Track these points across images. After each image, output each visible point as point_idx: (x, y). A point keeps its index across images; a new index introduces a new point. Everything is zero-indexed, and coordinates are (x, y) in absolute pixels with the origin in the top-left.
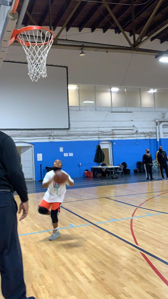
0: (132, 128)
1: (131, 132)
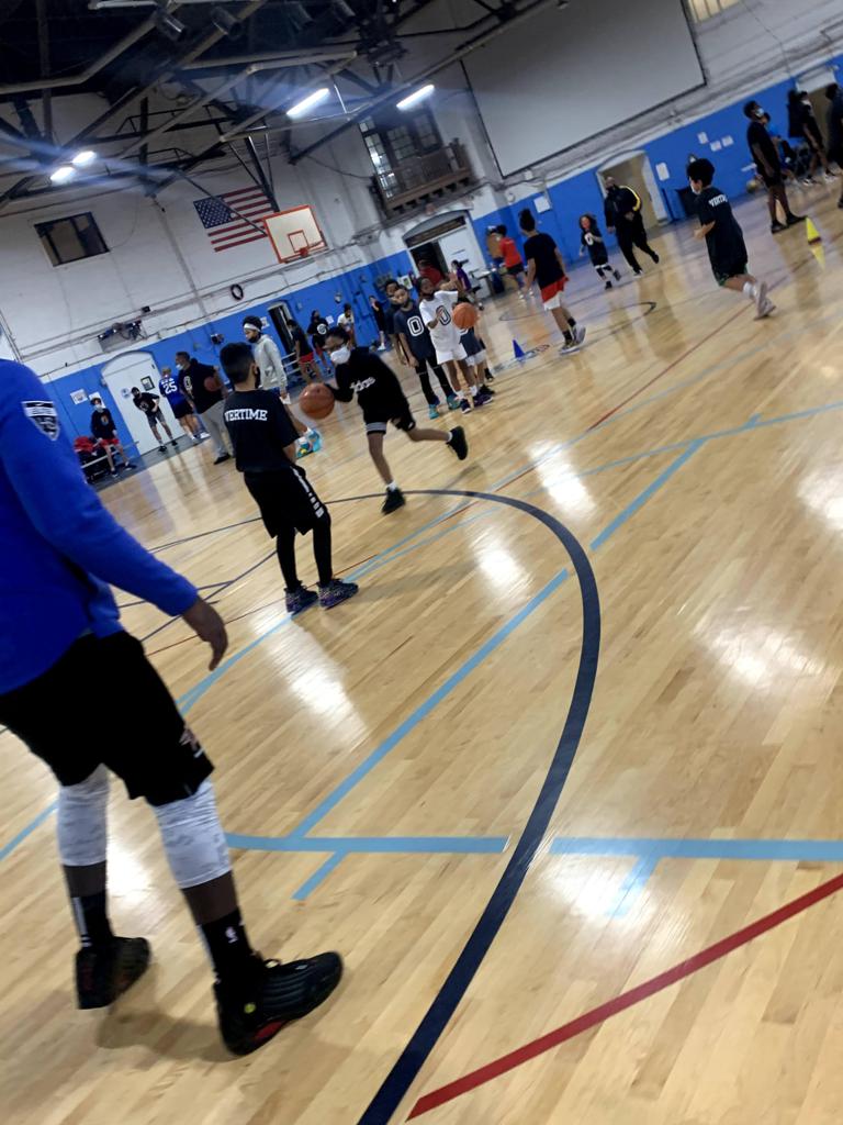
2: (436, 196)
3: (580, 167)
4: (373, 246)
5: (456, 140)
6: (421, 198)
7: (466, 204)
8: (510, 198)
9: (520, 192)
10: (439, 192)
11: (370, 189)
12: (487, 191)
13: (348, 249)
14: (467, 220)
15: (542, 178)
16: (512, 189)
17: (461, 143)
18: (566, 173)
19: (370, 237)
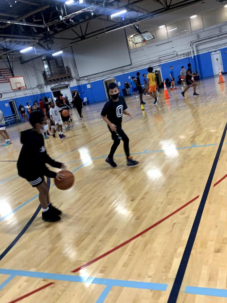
0: (173, 53)
1: (172, 56)
2: (61, 79)
3: (99, 79)
4: (42, 89)
5: (68, 66)
6: (57, 79)
7: (69, 83)
8: (81, 83)
9: (83, 82)
10: (62, 78)
11: (43, 74)
12: (75, 80)
13: (35, 89)
14: (69, 87)
15: (89, 80)
16: (81, 81)
17: (69, 67)
18: (96, 80)
19: (41, 87)
